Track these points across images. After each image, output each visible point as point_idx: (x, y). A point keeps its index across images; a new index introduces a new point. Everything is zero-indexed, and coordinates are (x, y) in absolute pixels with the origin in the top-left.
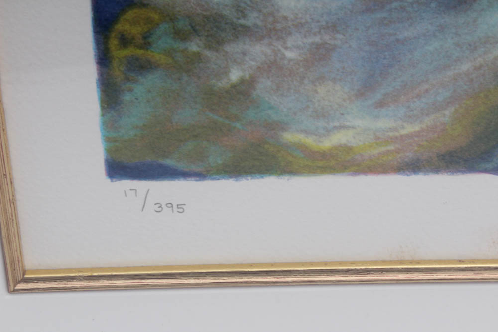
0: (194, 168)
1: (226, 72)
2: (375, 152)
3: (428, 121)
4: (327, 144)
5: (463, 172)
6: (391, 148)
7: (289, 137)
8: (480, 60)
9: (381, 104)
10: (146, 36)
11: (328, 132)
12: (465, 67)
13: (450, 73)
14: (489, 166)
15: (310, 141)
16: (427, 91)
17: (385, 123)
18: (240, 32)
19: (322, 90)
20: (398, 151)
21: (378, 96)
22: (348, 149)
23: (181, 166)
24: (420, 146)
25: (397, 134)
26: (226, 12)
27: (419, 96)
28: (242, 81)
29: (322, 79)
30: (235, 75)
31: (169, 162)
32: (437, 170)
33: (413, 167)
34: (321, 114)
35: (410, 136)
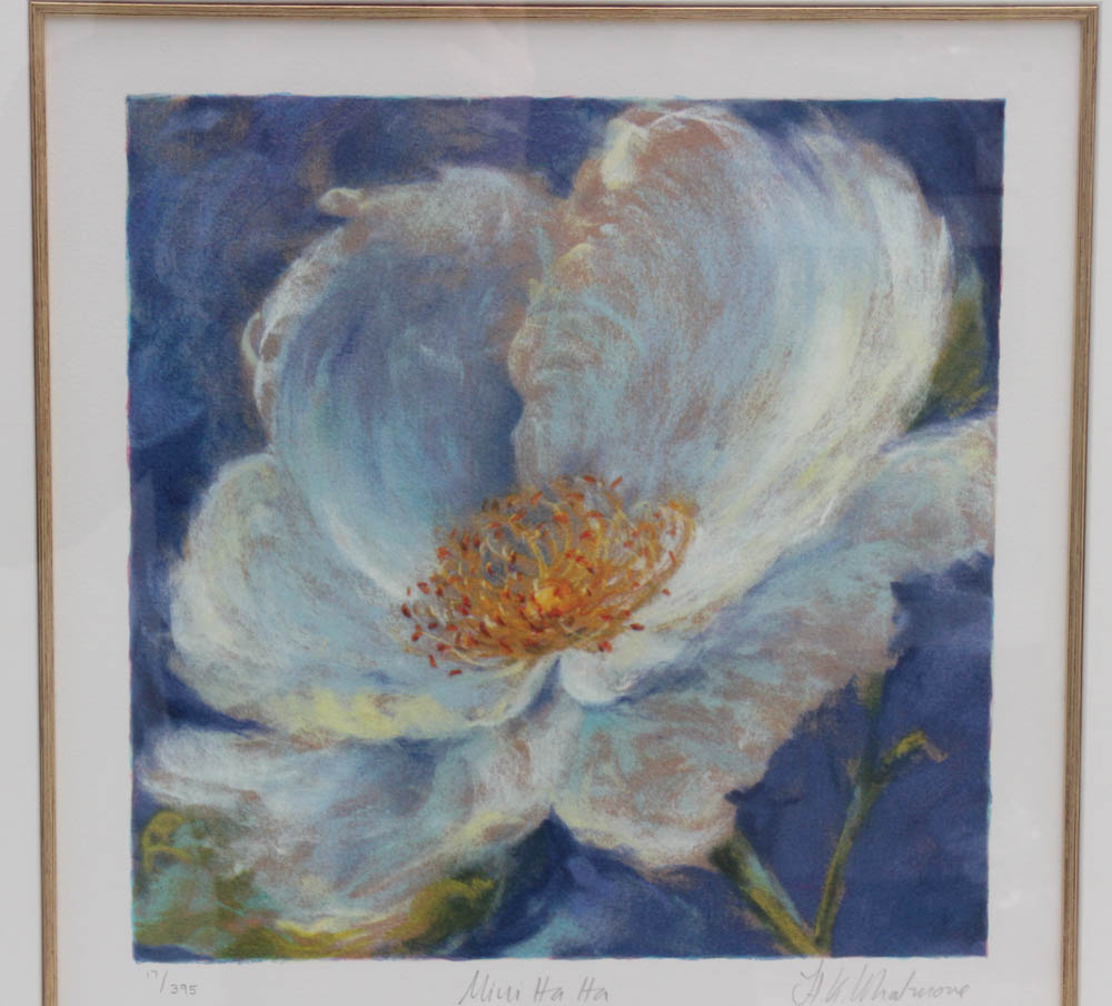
0: (205, 952)
1: (231, 866)
2: (352, 938)
3: (393, 911)
4: (312, 930)
5: (424, 958)
6: (365, 935)
7: (283, 924)
8: (427, 859)
9: (354, 895)
10: (171, 835)
11: (313, 919)
12: (417, 863)
13: (405, 869)
14: (445, 952)
15: (298, 928)
16: (389, 884)
17: (359, 912)
18: (244, 831)
19: (306, 882)
20: (370, 938)
21: (350, 889)
22: (329, 936)
23: (193, 949)
24: (387, 933)
25: (369, 923)
26: (232, 816)
27: (383, 888)
28: (244, 874)
29: (305, 872)
30: (238, 869)
31: (183, 946)
32: (403, 955)
33: (383, 952)
34: (307, 904)
35: (379, 924)
